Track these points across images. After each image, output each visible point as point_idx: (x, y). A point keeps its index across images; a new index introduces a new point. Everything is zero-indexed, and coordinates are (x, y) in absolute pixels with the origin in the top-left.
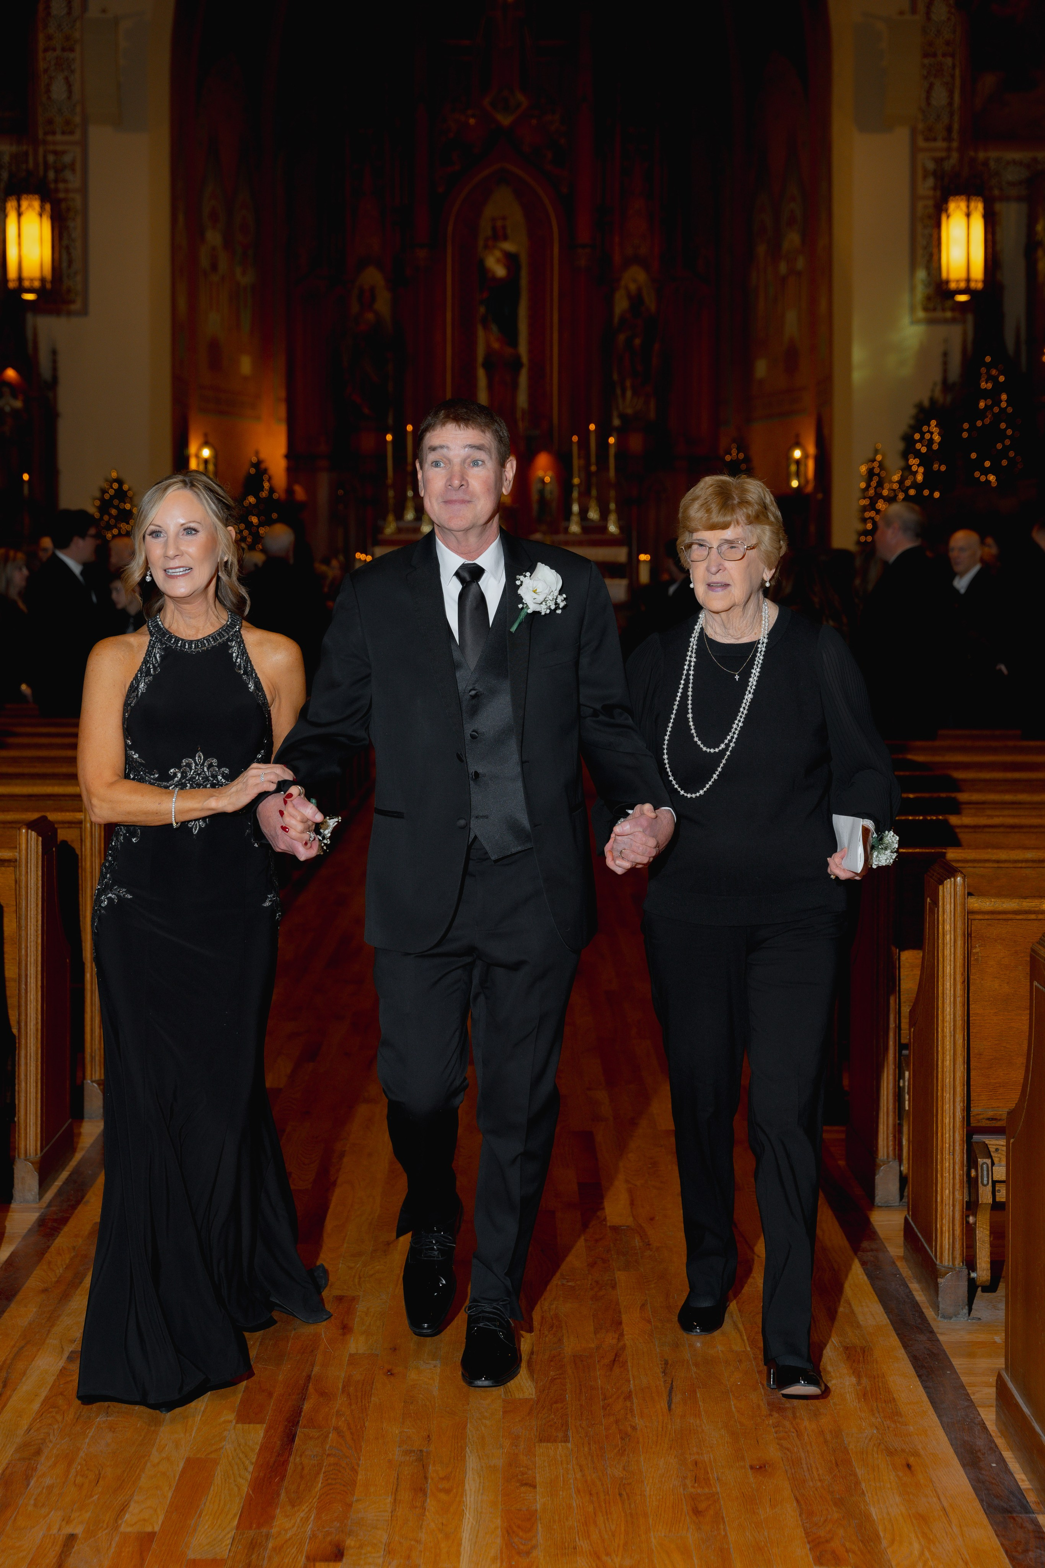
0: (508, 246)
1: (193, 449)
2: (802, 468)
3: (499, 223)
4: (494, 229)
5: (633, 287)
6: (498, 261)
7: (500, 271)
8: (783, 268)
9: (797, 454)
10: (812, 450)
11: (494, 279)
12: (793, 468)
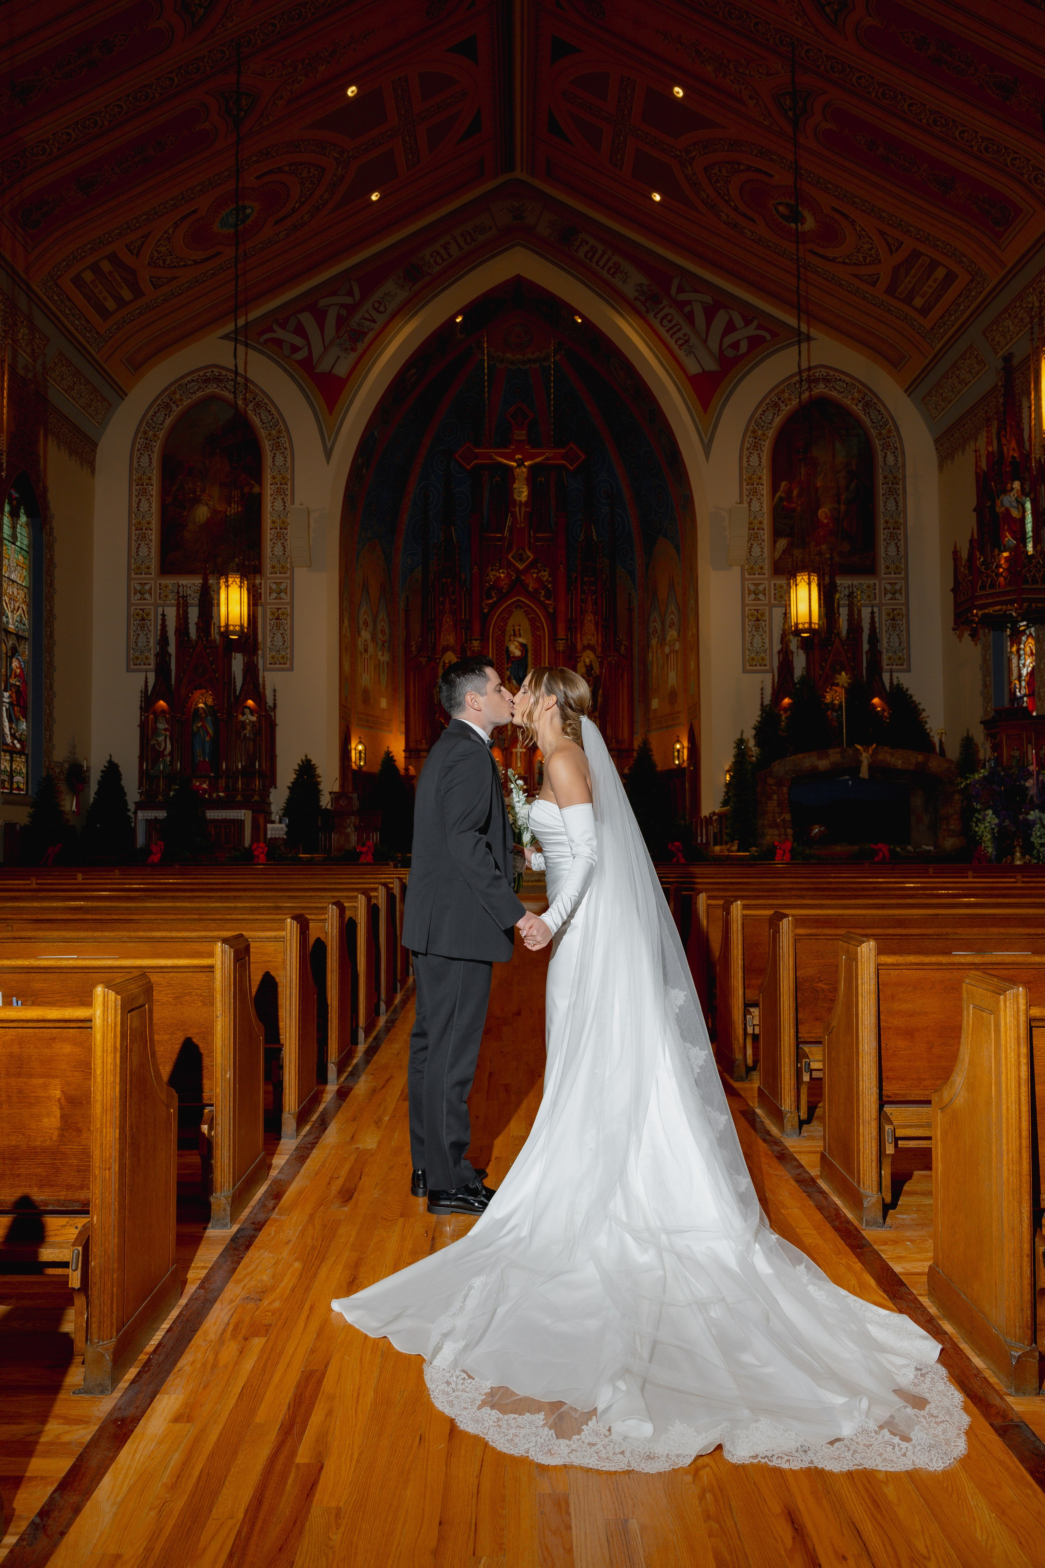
0: (521, 640)
1: (353, 745)
2: (681, 754)
3: (517, 628)
4: (514, 630)
5: (587, 660)
6: (516, 647)
7: (518, 653)
8: (667, 650)
9: (678, 746)
10: (686, 744)
11: (514, 657)
12: (676, 754)
